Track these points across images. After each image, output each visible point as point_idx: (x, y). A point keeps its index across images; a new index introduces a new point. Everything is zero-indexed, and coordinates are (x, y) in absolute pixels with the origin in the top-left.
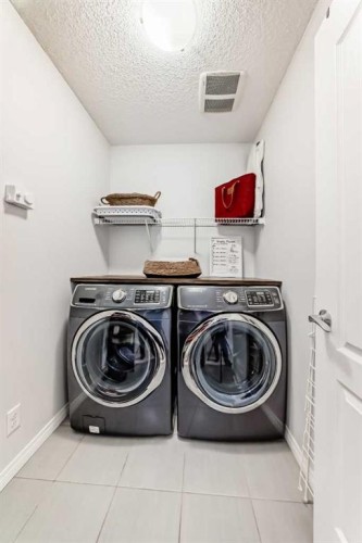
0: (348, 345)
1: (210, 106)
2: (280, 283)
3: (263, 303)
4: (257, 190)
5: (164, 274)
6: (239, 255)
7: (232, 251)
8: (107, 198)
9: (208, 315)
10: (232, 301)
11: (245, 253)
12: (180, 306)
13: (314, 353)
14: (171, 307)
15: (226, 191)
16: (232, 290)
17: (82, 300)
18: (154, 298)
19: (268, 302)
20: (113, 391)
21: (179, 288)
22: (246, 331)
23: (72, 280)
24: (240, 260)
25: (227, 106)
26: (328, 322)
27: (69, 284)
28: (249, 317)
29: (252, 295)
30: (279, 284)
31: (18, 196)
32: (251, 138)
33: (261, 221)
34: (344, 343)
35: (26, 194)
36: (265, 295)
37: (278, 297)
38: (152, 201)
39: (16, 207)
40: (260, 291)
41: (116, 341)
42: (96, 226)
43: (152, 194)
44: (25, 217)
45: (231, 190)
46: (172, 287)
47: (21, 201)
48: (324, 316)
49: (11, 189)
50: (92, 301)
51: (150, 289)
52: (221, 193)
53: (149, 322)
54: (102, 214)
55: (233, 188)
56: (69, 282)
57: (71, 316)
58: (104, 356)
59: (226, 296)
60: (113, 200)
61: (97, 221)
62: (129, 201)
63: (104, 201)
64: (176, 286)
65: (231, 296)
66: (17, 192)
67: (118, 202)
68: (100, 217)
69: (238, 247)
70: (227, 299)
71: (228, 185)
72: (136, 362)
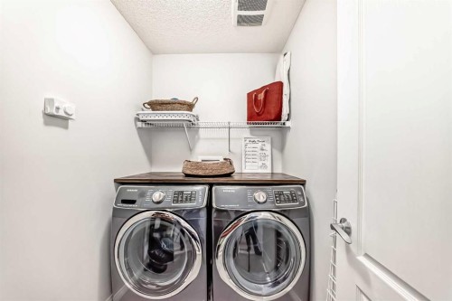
0: (366, 255)
1: (242, 21)
2: (305, 181)
3: (289, 201)
4: (284, 96)
5: (200, 173)
6: (268, 153)
7: (262, 150)
8: (149, 104)
9: (240, 214)
10: (262, 200)
11: (275, 151)
12: (214, 205)
13: (335, 252)
14: (207, 206)
15: (256, 96)
16: (262, 190)
17: (124, 202)
18: (190, 198)
19: (293, 201)
20: (153, 284)
21: (214, 188)
22: (274, 227)
23: (115, 181)
24: (269, 158)
25: (257, 21)
26: (348, 231)
27: (113, 185)
28: (276, 215)
29: (280, 194)
30: (303, 183)
31: (58, 108)
32: (279, 49)
33: (288, 124)
34: (363, 253)
35: (66, 105)
36: (291, 194)
37: (302, 195)
38: (190, 107)
39: (56, 119)
40: (286, 190)
41: (157, 235)
42: (139, 129)
43: (190, 100)
44: (66, 127)
45: (261, 96)
46: (207, 187)
47: (61, 113)
48: (344, 225)
49: (51, 101)
50: (133, 202)
51: (187, 189)
52: (252, 98)
53: (186, 221)
54: (144, 118)
55: (263, 94)
56: (113, 183)
57: (114, 216)
58: (146, 249)
59: (256, 195)
60: (155, 105)
61: (140, 124)
62: (169, 106)
63: (146, 105)
64: (211, 185)
65: (260, 195)
66: (56, 105)
67: (159, 107)
68: (142, 121)
69: (268, 147)
70: (257, 198)
71: (258, 91)
72: (175, 253)
